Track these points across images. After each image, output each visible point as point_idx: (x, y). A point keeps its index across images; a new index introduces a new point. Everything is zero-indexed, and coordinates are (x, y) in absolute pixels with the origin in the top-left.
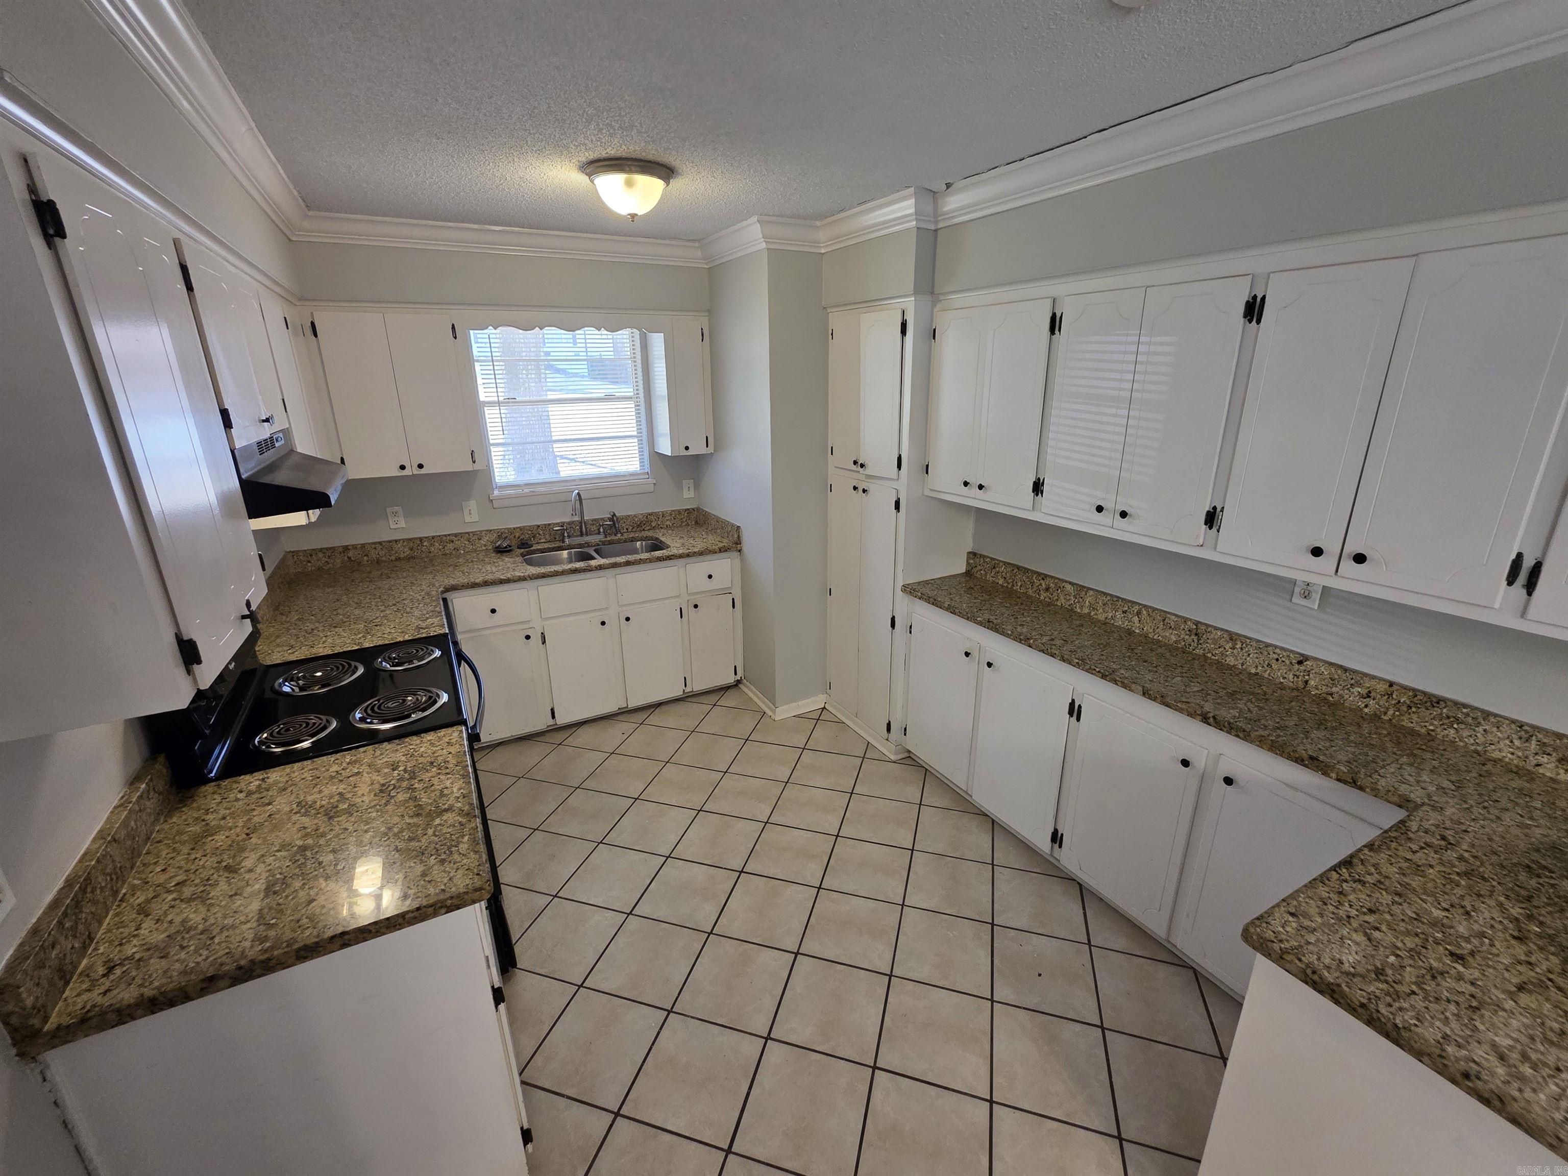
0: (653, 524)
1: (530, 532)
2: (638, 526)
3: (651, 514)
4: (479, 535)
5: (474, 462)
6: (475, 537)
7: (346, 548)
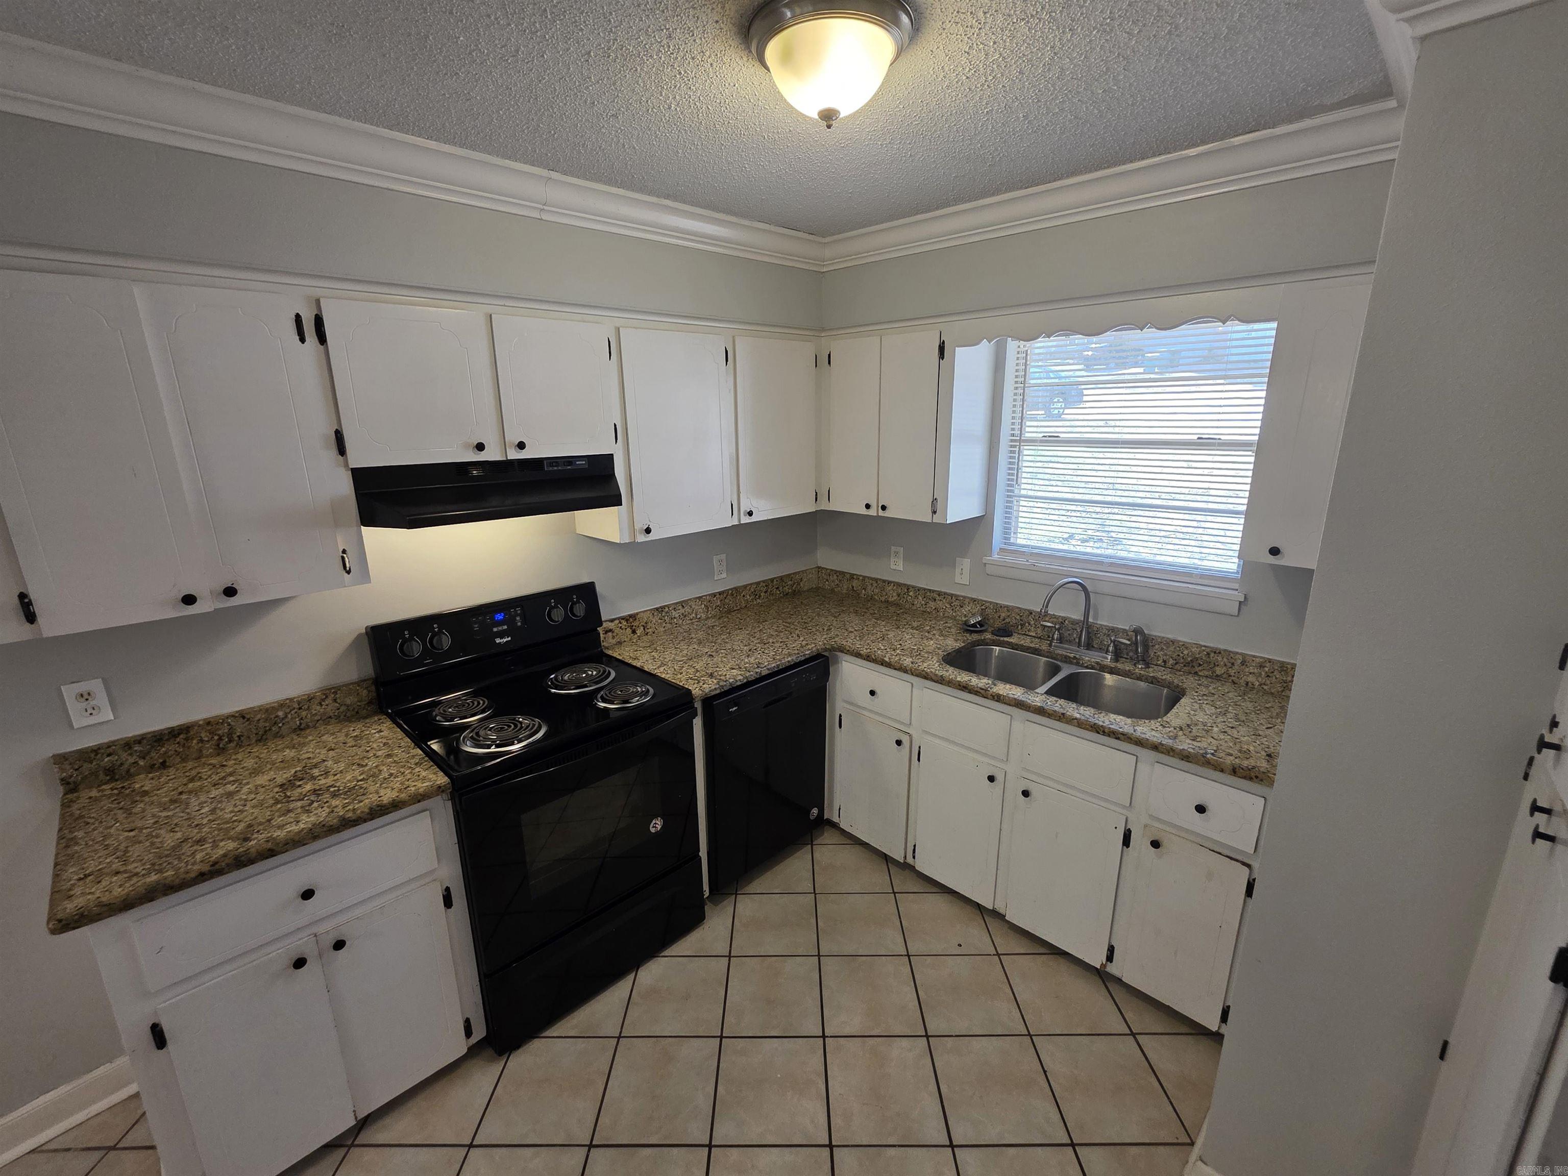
0: (1219, 671)
1: (1018, 617)
2: (1187, 664)
3: (1217, 652)
4: (961, 601)
5: (934, 512)
6: (957, 603)
7: (852, 576)
